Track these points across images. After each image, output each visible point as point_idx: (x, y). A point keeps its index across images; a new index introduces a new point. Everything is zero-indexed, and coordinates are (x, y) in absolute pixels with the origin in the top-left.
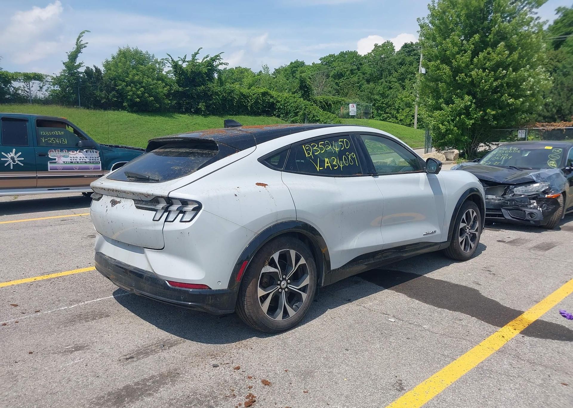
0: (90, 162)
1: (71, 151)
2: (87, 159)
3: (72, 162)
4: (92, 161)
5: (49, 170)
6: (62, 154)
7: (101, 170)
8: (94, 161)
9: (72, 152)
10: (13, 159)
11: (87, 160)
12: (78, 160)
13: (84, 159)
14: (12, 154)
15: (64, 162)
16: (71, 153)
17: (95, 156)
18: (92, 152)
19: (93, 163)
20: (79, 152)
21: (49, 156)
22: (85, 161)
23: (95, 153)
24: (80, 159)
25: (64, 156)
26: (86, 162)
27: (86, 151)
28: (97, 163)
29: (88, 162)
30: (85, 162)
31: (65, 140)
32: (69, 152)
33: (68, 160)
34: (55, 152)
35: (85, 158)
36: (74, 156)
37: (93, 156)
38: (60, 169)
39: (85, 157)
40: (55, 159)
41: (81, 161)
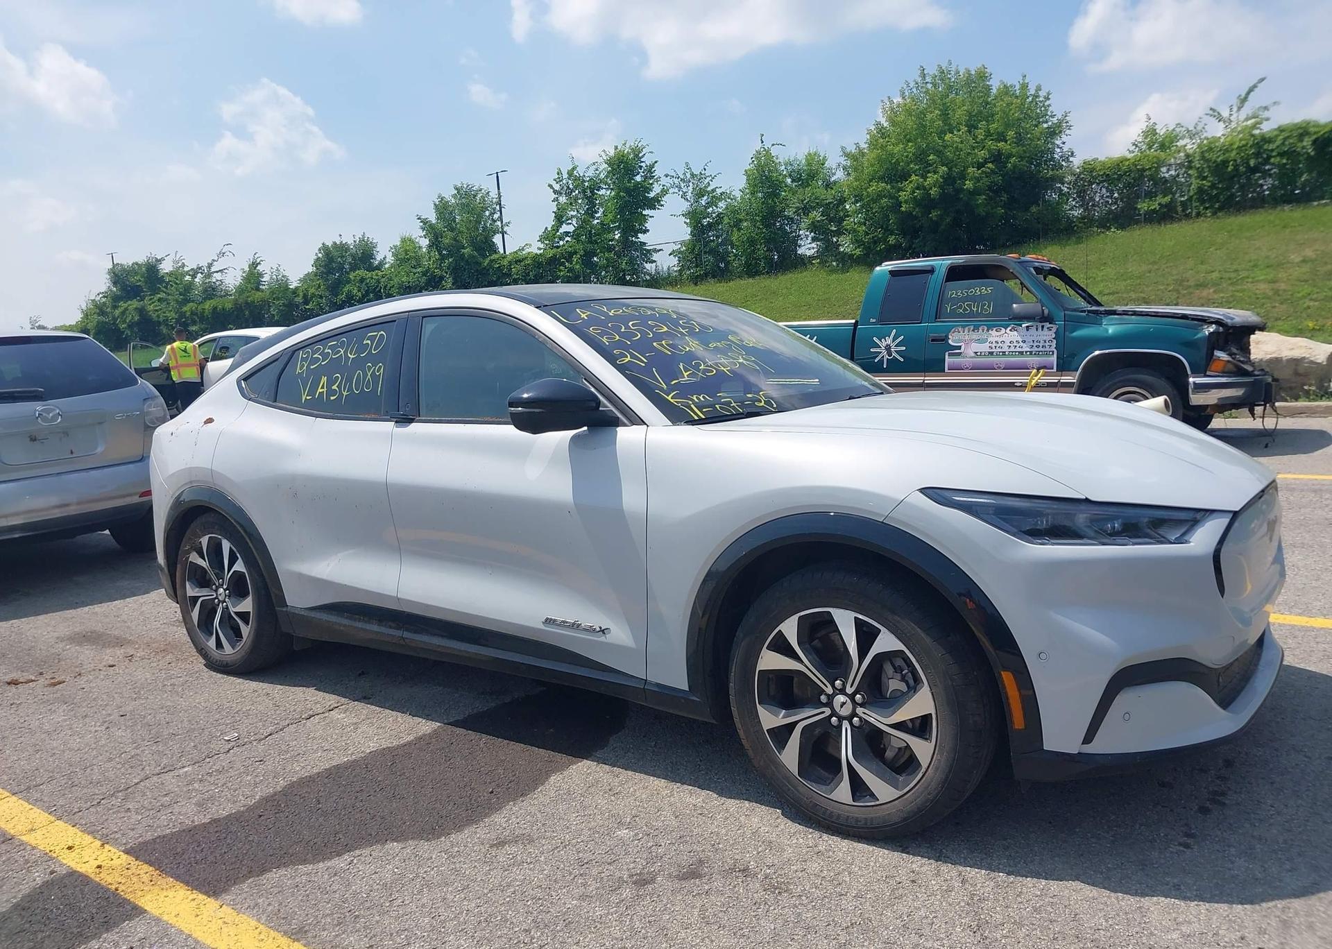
0: (1031, 352)
1: (995, 329)
2: (1024, 345)
3: (991, 353)
4: (1036, 349)
5: (946, 370)
6: (975, 336)
7: (1055, 370)
8: (1041, 349)
9: (996, 331)
10: (888, 348)
11: (1026, 348)
12: (1005, 349)
13: (1018, 345)
14: (889, 340)
15: (976, 353)
16: (993, 333)
17: (1045, 338)
18: (1040, 328)
19: (1037, 354)
20: (1010, 330)
21: (950, 342)
22: (1020, 350)
23: (1046, 331)
24: (1010, 346)
25: (979, 341)
26: (1021, 353)
27: (1027, 327)
28: (1047, 354)
29: (1026, 352)
30: (1019, 352)
31: (989, 307)
32: (990, 332)
33: (984, 348)
34: (962, 333)
35: (1022, 344)
36: (997, 339)
37: (1041, 338)
38: (967, 368)
39: (1020, 340)
40: (959, 348)
41: (1012, 349)
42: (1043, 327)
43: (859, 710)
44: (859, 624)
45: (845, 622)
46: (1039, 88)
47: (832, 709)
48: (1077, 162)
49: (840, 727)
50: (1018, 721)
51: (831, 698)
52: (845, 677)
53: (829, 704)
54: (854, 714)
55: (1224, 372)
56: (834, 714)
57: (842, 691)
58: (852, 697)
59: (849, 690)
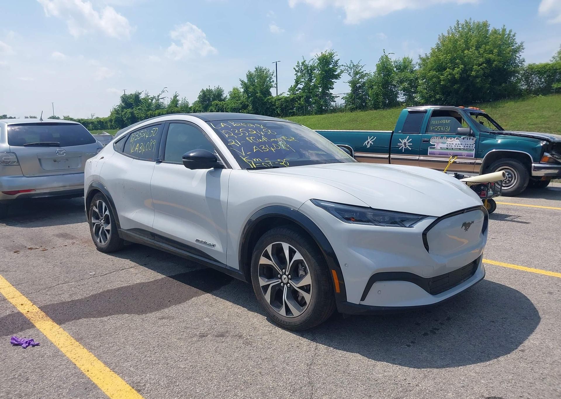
0: (464, 149)
1: (450, 138)
2: (461, 146)
3: (447, 148)
4: (466, 148)
5: (428, 155)
6: (441, 140)
7: (474, 157)
8: (468, 148)
9: (450, 139)
10: (405, 144)
11: (462, 147)
12: (453, 147)
13: (459, 146)
14: (406, 141)
15: (441, 148)
16: (449, 140)
17: (470, 143)
18: (469, 139)
19: (467, 150)
20: (456, 139)
21: (431, 142)
22: (460, 148)
23: (471, 140)
24: (455, 146)
25: (443, 143)
26: (460, 149)
27: (463, 138)
28: (471, 150)
29: (462, 149)
30: (459, 149)
31: (448, 129)
32: (448, 139)
33: (445, 146)
34: (436, 139)
35: (460, 145)
36: (450, 142)
37: (469, 143)
38: (437, 154)
39: (460, 143)
40: (434, 145)
41: (456, 147)
42: (470, 138)
43: (290, 281)
44: (290, 249)
45: (286, 247)
46: (510, 31)
47: (282, 280)
48: (526, 64)
49: (283, 287)
50: (338, 290)
51: (281, 276)
52: (285, 268)
53: (281, 278)
54: (288, 283)
55: (548, 162)
56: (282, 282)
57: (285, 274)
58: (288, 276)
59: (287, 273)
